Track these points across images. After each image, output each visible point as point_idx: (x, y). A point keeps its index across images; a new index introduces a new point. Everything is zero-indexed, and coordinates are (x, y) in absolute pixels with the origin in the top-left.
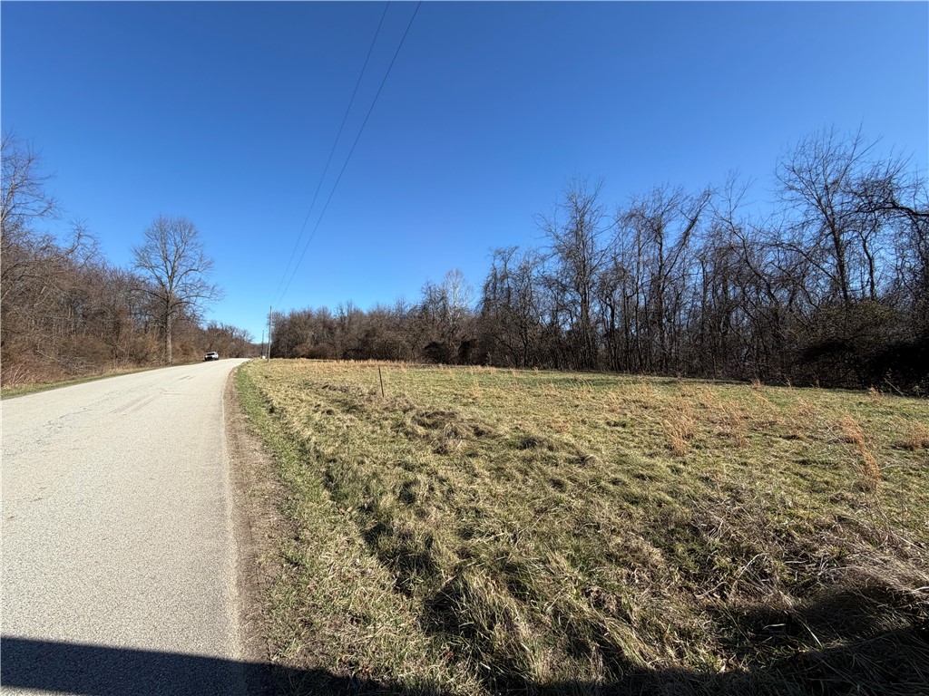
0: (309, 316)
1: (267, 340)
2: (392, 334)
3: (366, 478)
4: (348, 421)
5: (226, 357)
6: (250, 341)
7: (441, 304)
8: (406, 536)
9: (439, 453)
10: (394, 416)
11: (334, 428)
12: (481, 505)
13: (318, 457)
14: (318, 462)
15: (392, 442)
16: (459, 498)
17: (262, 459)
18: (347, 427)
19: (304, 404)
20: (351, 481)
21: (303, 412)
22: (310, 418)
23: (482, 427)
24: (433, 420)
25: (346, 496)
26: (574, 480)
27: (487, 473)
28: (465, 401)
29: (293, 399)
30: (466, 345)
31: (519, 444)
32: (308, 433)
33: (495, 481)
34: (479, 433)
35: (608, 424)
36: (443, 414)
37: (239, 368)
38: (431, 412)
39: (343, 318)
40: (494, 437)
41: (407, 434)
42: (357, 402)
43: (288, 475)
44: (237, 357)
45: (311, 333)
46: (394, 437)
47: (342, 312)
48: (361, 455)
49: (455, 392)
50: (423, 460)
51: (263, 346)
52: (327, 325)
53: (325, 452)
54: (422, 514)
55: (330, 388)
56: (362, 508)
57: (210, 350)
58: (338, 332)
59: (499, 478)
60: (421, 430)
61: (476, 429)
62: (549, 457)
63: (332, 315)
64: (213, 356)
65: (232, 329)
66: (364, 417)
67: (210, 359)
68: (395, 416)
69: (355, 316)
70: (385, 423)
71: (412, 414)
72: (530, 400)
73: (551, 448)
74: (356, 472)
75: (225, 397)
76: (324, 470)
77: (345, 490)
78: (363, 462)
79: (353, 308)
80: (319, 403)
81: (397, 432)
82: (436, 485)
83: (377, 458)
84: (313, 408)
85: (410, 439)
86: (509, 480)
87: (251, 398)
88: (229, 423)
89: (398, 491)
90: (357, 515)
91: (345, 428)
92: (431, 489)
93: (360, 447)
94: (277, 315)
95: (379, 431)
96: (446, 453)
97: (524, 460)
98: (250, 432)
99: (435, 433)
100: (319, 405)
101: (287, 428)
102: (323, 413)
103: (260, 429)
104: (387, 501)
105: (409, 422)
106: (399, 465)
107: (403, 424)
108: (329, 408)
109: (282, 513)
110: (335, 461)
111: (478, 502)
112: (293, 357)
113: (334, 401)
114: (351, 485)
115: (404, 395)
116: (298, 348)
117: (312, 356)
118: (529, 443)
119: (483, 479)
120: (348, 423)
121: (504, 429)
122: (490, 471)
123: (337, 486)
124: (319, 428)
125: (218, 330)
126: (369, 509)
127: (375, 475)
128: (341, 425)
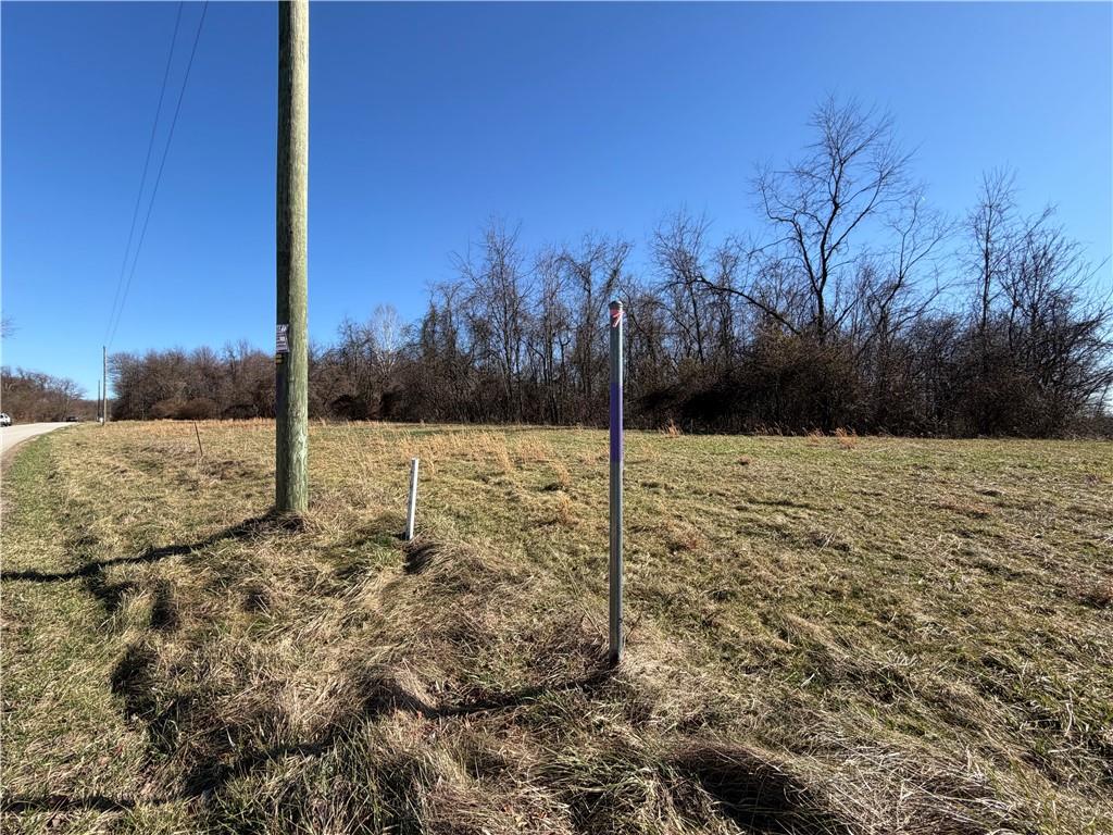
0: (179, 359)
6: (79, 395)
7: (367, 346)
30: (388, 399)
39: (234, 365)
44: (54, 421)
45: (182, 384)
47: (231, 355)
52: (208, 374)
58: (227, 383)
63: (217, 359)
69: (251, 361)
94: (124, 358)
112: (152, 418)
117: (183, 415)
125: (13, 380)
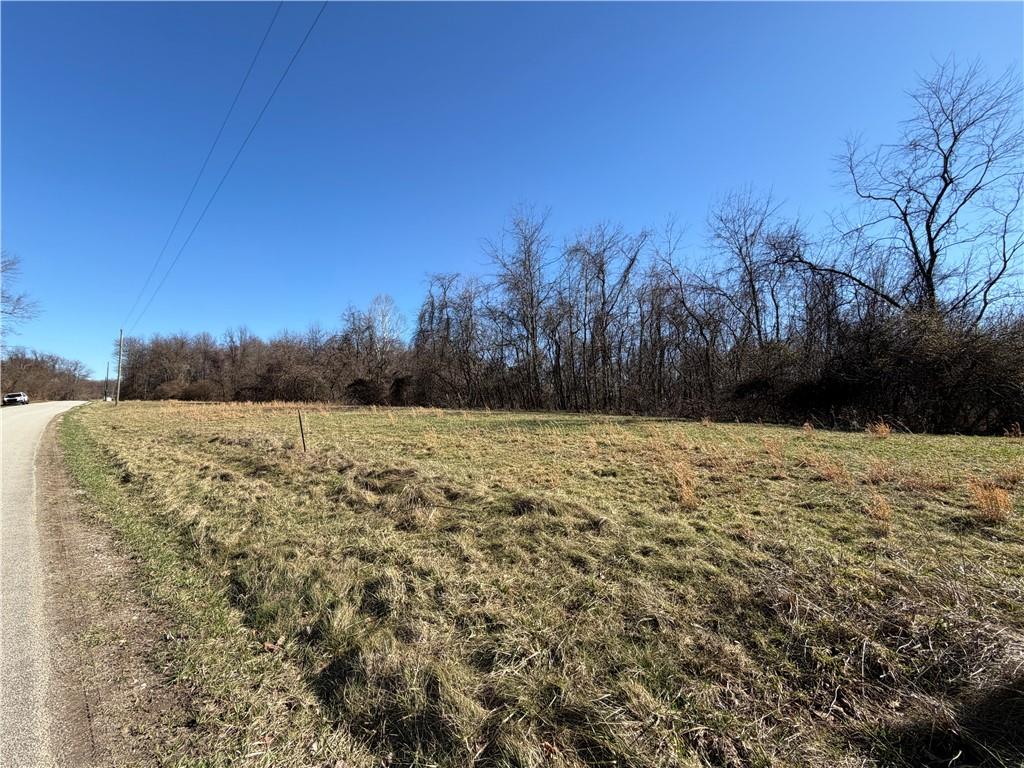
0: (182, 344)
1: (114, 376)
2: (303, 369)
3: (302, 581)
4: (258, 490)
5: (43, 399)
6: (85, 376)
7: (367, 334)
8: (390, 682)
9: (404, 529)
10: (326, 478)
11: (235, 502)
12: (490, 608)
13: (214, 551)
14: (216, 559)
15: (330, 517)
16: (455, 600)
17: (110, 566)
18: (258, 499)
19: (181, 467)
20: (276, 588)
21: (181, 478)
22: (193, 488)
23: (455, 488)
24: (385, 482)
25: (272, 617)
26: (596, 555)
27: (480, 554)
28: (418, 452)
29: (162, 459)
30: (399, 384)
31: (511, 509)
32: (191, 512)
33: (495, 566)
34: (452, 497)
35: (595, 473)
36: (397, 472)
37: (67, 416)
38: (379, 470)
39: (233, 349)
40: (473, 501)
41: (351, 503)
42: (267, 461)
43: (163, 591)
44: (63, 399)
45: (185, 367)
46: (332, 509)
47: (232, 341)
48: (287, 542)
49: (403, 441)
50: (385, 543)
51: (107, 383)
52: (210, 358)
53: (227, 542)
54: (407, 636)
55: (222, 442)
56: (302, 635)
57: (12, 389)
58: (227, 365)
59: (499, 560)
60: (371, 497)
61: (447, 491)
62: (554, 524)
63: (218, 344)
64: (18, 399)
65: (55, 360)
66: (282, 482)
67: (12, 402)
68: (329, 478)
69: (250, 346)
70: (316, 489)
71: (351, 473)
72: (498, 448)
73: (552, 512)
74: (283, 573)
75: (38, 462)
76: (227, 573)
77: (267, 606)
78: (292, 556)
79: (248, 335)
80: (207, 464)
81: (337, 501)
82: (417, 582)
83: (314, 546)
84: (197, 472)
85: (356, 511)
86: (512, 562)
87: (87, 461)
88: (46, 505)
89: (358, 598)
90: (295, 648)
91: (254, 501)
92: (411, 590)
93: (283, 528)
94: (131, 342)
95: (308, 503)
96: (414, 528)
97: (522, 530)
98: (87, 519)
99: (392, 499)
100: (207, 468)
101: (156, 506)
102: (214, 478)
103: (106, 511)
104: (344, 618)
105: (350, 485)
106: (351, 554)
107: (342, 490)
108: (224, 471)
109: (157, 670)
110: (244, 556)
111: (483, 602)
112: (157, 398)
113: (230, 460)
114: (278, 595)
115: (334, 448)
116: (165, 386)
117: (187, 396)
118: (522, 507)
119: (478, 564)
120: (258, 493)
121: (481, 488)
122: (482, 550)
123: (253, 600)
124: (211, 503)
125: (28, 361)
126: (315, 636)
127: (316, 574)
128: (247, 496)
